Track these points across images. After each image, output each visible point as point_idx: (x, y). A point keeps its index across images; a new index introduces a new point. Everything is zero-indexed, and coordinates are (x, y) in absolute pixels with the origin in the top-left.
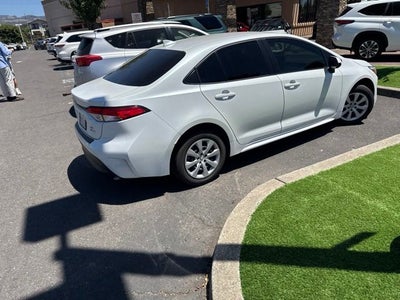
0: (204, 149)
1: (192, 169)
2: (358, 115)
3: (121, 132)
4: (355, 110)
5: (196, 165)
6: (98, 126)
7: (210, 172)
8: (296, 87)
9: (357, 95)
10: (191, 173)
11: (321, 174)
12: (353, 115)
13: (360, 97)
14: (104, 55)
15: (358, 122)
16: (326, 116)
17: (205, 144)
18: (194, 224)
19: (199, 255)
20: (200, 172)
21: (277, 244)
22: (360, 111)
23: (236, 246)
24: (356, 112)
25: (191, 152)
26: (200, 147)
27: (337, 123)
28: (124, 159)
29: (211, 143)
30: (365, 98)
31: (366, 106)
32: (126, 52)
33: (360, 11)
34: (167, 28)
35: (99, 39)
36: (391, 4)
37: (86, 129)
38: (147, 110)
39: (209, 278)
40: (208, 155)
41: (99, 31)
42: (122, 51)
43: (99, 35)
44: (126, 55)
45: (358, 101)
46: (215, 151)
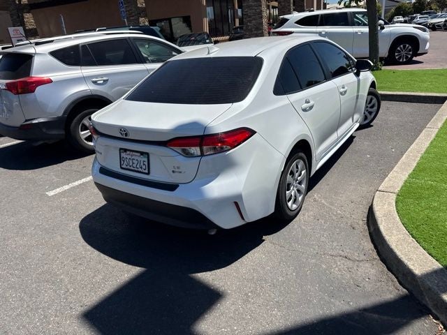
0: (297, 172)
1: (290, 199)
2: (370, 118)
5: (291, 194)
6: (189, 165)
7: (300, 198)
8: (345, 92)
10: (290, 205)
13: (371, 100)
15: (369, 125)
17: (297, 166)
20: (295, 201)
23: (441, 271)
24: (368, 115)
25: (289, 178)
26: (295, 170)
27: (361, 127)
29: (301, 164)
30: (375, 100)
31: (375, 108)
32: (83, 71)
33: (296, 23)
34: (129, 38)
35: (42, 53)
36: (322, 15)
37: (148, 174)
38: (252, 133)
39: (436, 318)
40: (299, 178)
41: (37, 44)
42: (78, 69)
43: (40, 49)
44: (85, 75)
45: (369, 103)
46: (303, 172)
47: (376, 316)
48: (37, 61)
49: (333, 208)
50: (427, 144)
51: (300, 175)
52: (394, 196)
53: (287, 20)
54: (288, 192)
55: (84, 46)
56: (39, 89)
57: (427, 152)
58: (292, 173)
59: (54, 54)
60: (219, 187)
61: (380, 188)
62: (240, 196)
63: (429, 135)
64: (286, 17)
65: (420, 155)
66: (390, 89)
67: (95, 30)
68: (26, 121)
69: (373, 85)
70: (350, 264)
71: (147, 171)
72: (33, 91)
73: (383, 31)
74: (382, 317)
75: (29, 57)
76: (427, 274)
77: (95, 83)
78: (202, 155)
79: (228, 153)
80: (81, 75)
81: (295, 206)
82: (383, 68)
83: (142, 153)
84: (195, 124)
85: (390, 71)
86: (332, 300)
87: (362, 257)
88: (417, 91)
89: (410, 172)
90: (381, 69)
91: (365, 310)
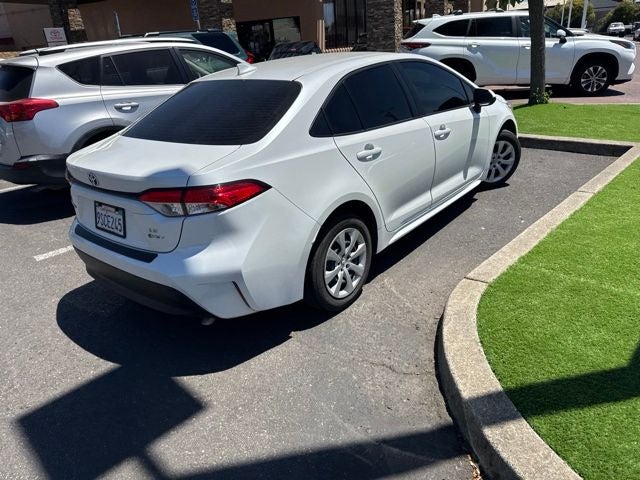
0: (347, 245)
1: (332, 284)
2: (503, 173)
3: (226, 230)
4: (498, 165)
5: (337, 276)
7: (355, 283)
8: (447, 135)
9: (502, 143)
10: (333, 290)
11: (523, 260)
12: (497, 173)
13: (505, 147)
14: (60, 99)
15: (502, 184)
16: (474, 176)
17: (347, 237)
18: (381, 376)
19: (429, 426)
20: (343, 287)
21: (553, 377)
22: (504, 167)
23: (498, 395)
24: (501, 169)
25: (331, 254)
26: (343, 242)
27: (483, 187)
28: (234, 282)
29: (355, 235)
30: (510, 148)
31: (512, 159)
32: (103, 93)
33: (435, 30)
34: (173, 48)
35: (47, 68)
36: (474, 20)
37: (124, 237)
38: (265, 187)
39: (476, 460)
40: (352, 254)
41: (42, 54)
42: (97, 90)
43: (44, 61)
44: (105, 98)
45: (502, 153)
46: (360, 247)
47: (395, 450)
48: (39, 78)
49: (402, 298)
50: (567, 215)
51: (353, 250)
52: (483, 287)
53: (422, 26)
54: (328, 273)
55: (107, 59)
56: (39, 116)
57: (561, 227)
58: (337, 246)
59: (63, 68)
60: (210, 260)
61: (470, 275)
62: (238, 275)
63: (576, 202)
64: (421, 21)
65: (549, 231)
66: (551, 132)
68: (22, 158)
69: (509, 125)
70: (392, 377)
71: (122, 233)
72: (31, 119)
73: (565, 45)
74: (404, 453)
75: (29, 72)
76: (478, 398)
77: (119, 109)
78: (186, 214)
79: (222, 213)
80: (100, 98)
81: (343, 293)
82: (551, 100)
83: (117, 209)
84: (178, 172)
85: (560, 105)
86: (346, 425)
87: (412, 369)
88: (589, 136)
89: (523, 254)
90: (547, 103)
91: (386, 442)
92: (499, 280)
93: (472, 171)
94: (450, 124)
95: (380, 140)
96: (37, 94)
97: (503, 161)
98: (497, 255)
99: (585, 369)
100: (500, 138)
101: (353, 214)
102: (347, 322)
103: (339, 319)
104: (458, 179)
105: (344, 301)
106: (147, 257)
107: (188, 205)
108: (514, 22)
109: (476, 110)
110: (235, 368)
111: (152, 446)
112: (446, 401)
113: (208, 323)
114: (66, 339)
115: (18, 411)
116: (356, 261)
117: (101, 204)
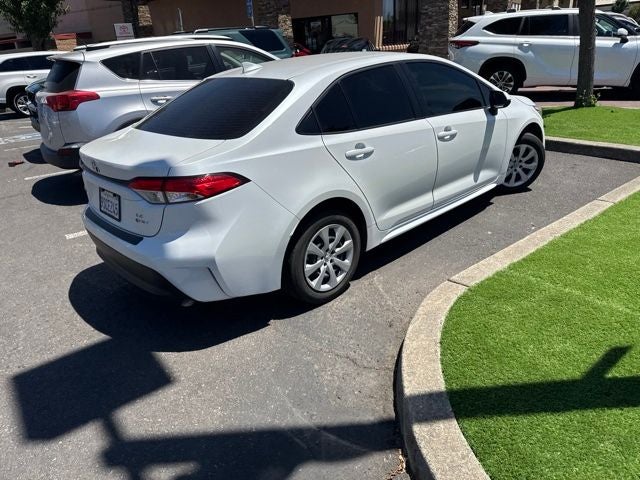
0: (331, 241)
1: (313, 276)
2: (525, 178)
3: (202, 220)
4: (519, 170)
5: (319, 270)
6: (154, 213)
7: (339, 279)
8: (453, 136)
9: (523, 147)
10: (313, 284)
11: (513, 267)
12: (518, 178)
13: (527, 151)
14: (102, 91)
15: (524, 188)
16: (488, 181)
17: (332, 232)
18: (341, 368)
19: (372, 419)
20: (326, 281)
21: (500, 383)
22: (526, 171)
23: (439, 394)
24: (522, 174)
25: (312, 247)
26: (326, 237)
27: (500, 191)
28: (207, 268)
29: (340, 231)
30: (533, 152)
31: (535, 164)
32: (142, 86)
33: (485, 28)
34: (210, 45)
35: (92, 62)
36: (527, 18)
37: (119, 220)
38: (244, 180)
39: (405, 455)
40: (337, 250)
41: (89, 49)
42: (135, 83)
43: (91, 56)
44: (143, 91)
45: (524, 156)
46: (346, 243)
47: (332, 437)
48: (84, 71)
49: (386, 296)
50: (577, 224)
51: (338, 246)
52: (462, 290)
53: (472, 24)
54: (308, 266)
55: (147, 54)
56: (82, 106)
57: (565, 236)
58: (319, 241)
59: (107, 63)
61: (454, 278)
62: (212, 261)
63: (592, 210)
64: (471, 19)
65: (551, 239)
66: (591, 137)
67: (192, 32)
68: (66, 144)
69: (533, 128)
70: (351, 369)
71: (117, 217)
72: (75, 109)
73: (626, 45)
74: (340, 441)
75: (74, 67)
76: (418, 396)
77: (155, 102)
78: (167, 203)
79: (199, 203)
80: (137, 91)
81: (326, 287)
82: (599, 103)
83: (115, 195)
84: (162, 163)
85: (607, 109)
86: (294, 409)
87: (374, 363)
88: (631, 143)
89: (515, 261)
90: (594, 106)
91: (326, 429)
92: (481, 285)
93: (484, 175)
94: (456, 126)
95: (371, 140)
96: (82, 87)
97: (525, 166)
98: (490, 260)
99: (536, 377)
100: (520, 140)
101: (338, 211)
102: (325, 315)
103: (319, 312)
104: (468, 181)
105: (328, 294)
106: (134, 239)
107: (169, 194)
108: (571, 20)
109: (493, 112)
110: (209, 349)
111: (118, 411)
112: (395, 397)
113: (187, 304)
114: (72, 310)
115: (15, 370)
116: (343, 256)
117: (104, 190)
